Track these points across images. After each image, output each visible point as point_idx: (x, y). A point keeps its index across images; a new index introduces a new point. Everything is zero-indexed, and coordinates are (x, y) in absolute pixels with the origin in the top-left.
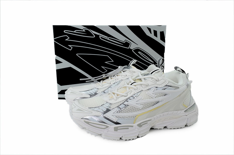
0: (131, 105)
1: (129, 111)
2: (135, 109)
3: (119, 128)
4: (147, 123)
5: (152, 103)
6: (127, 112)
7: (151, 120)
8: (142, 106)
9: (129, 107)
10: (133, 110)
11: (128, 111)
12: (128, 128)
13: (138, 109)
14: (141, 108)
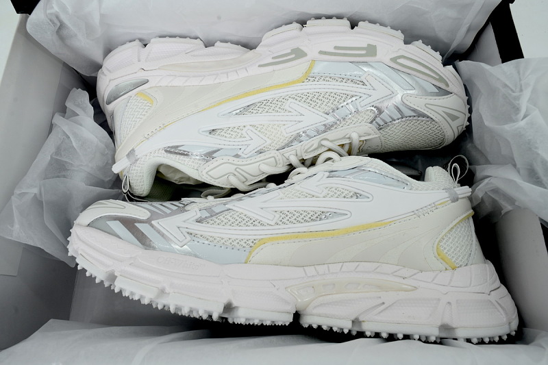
0: (317, 112)
1: (326, 96)
2: (308, 101)
3: (364, 52)
4: (273, 58)
5: (255, 112)
6: (332, 95)
7: (260, 66)
8: (287, 107)
9: (326, 108)
10: (314, 99)
11: (330, 98)
12: (336, 48)
13: (299, 99)
14: (290, 100)
